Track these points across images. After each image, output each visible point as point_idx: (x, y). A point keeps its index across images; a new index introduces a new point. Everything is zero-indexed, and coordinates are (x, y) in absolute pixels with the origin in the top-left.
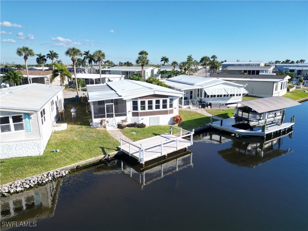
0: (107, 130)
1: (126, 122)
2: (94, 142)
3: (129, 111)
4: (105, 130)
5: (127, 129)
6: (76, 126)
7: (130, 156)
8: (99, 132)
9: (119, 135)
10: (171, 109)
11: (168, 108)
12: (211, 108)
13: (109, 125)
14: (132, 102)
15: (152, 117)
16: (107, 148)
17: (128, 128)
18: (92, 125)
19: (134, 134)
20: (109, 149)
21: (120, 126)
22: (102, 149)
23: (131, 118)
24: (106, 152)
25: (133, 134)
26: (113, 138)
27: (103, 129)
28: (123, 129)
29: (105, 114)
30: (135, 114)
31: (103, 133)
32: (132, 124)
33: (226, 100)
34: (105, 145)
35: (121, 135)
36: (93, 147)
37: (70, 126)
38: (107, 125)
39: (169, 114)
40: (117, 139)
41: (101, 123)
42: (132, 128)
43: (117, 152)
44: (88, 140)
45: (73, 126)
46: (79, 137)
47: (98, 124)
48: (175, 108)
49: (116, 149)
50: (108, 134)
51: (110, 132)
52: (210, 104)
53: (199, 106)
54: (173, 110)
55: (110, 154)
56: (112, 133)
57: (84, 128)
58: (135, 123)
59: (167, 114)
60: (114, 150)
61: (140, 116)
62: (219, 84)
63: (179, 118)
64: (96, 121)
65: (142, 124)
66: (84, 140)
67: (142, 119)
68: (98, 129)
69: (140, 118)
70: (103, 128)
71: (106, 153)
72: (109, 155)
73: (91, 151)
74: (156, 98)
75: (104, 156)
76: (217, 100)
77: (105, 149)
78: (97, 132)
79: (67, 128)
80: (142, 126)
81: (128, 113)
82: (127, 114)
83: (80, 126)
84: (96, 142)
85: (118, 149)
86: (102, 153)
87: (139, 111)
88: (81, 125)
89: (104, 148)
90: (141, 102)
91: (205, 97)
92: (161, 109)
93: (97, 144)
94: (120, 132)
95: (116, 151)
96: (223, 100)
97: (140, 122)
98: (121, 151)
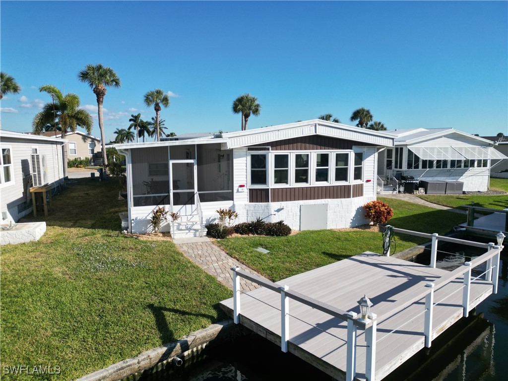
0: (175, 242)
1: (233, 217)
2: (125, 283)
3: (241, 186)
4: (166, 242)
5: (237, 238)
6: (74, 230)
7: (284, 349)
8: (147, 248)
9: (214, 258)
10: (358, 182)
11: (352, 181)
12: (426, 193)
13: (181, 227)
14: (249, 158)
15: (306, 205)
16: (176, 311)
17: (239, 235)
18: (127, 229)
19: (265, 255)
20: (183, 313)
21: (213, 231)
22: (156, 316)
23: (247, 207)
24: (171, 327)
25: (260, 254)
26: (197, 268)
27: (161, 238)
28: (225, 239)
29: (169, 192)
30: (257, 196)
31: (162, 252)
32: (250, 225)
33: (456, 176)
34: (167, 298)
35: (223, 257)
36: (120, 306)
37: (58, 230)
38: (175, 228)
39: (353, 197)
40: (211, 273)
41: (156, 220)
42: (251, 235)
43: (218, 327)
44: (106, 275)
45: (65, 231)
46: (75, 265)
47: (145, 222)
48: (368, 181)
49: (214, 313)
50: (178, 253)
51: (185, 248)
52: (423, 185)
53: (399, 187)
54: (362, 185)
55: (190, 339)
56: (191, 251)
57: (99, 235)
58: (258, 221)
59: (349, 197)
60: (204, 321)
61: (274, 200)
62: (441, 137)
63: (383, 209)
64: (140, 213)
65: (280, 223)
66: (89, 278)
67: (278, 210)
68: (143, 238)
69: (274, 205)
70: (161, 235)
71: (171, 334)
72: (185, 346)
73: (106, 325)
74: (319, 147)
75: (164, 349)
76: (436, 176)
77: (169, 316)
78: (139, 247)
79: (44, 235)
80: (280, 230)
81: (238, 191)
82: (236, 195)
83: (88, 231)
84: (134, 283)
85: (224, 314)
86: (156, 337)
87: (271, 184)
88: (93, 227)
89: (166, 309)
90: (277, 157)
91: (409, 166)
92: (332, 181)
93: (136, 291)
94: (216, 248)
95: (214, 321)
96: (450, 174)
97: (275, 220)
98: (236, 321)
